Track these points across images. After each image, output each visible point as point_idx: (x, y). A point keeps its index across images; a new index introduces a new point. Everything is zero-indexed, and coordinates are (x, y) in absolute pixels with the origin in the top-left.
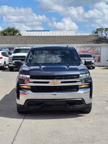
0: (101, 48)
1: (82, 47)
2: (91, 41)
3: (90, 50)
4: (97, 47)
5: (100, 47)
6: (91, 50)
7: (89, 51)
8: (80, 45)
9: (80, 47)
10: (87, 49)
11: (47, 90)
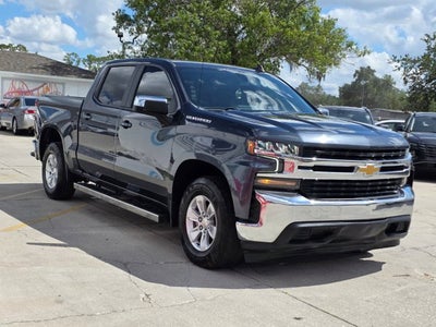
0: (66, 86)
1: (17, 80)
2: (37, 68)
3: (38, 89)
4: (55, 83)
5: (63, 84)
6: (41, 90)
7: (35, 92)
8: (11, 74)
9: (13, 80)
10: (31, 86)
11: (344, 192)
